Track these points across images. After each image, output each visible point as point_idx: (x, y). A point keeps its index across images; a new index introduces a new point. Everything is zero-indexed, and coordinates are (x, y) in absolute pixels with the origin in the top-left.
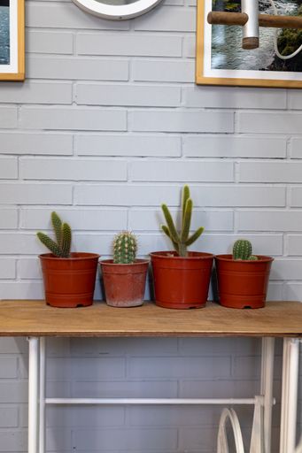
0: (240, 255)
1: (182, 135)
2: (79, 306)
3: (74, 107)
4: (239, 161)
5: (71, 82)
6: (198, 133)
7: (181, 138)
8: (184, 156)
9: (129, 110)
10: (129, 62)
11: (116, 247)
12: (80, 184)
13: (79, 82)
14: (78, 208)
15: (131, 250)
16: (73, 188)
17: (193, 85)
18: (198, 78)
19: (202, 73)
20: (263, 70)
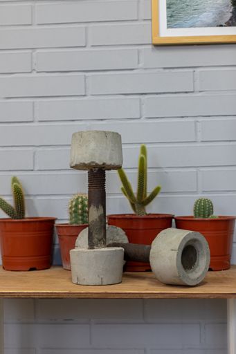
0: (200, 215)
1: (141, 97)
2: (32, 269)
3: (34, 74)
4: (201, 119)
5: (30, 51)
6: (157, 94)
7: (140, 99)
8: (144, 117)
9: (87, 74)
10: (86, 28)
11: (71, 208)
12: (40, 149)
13: (38, 51)
14: (40, 173)
15: (86, 212)
16: (34, 153)
17: (150, 47)
18: (154, 38)
19: (158, 33)
20: (221, 26)
